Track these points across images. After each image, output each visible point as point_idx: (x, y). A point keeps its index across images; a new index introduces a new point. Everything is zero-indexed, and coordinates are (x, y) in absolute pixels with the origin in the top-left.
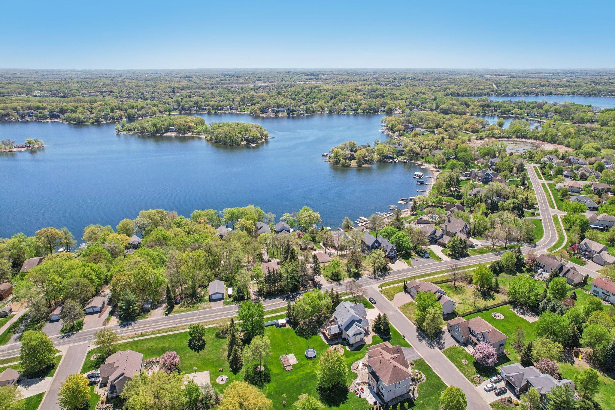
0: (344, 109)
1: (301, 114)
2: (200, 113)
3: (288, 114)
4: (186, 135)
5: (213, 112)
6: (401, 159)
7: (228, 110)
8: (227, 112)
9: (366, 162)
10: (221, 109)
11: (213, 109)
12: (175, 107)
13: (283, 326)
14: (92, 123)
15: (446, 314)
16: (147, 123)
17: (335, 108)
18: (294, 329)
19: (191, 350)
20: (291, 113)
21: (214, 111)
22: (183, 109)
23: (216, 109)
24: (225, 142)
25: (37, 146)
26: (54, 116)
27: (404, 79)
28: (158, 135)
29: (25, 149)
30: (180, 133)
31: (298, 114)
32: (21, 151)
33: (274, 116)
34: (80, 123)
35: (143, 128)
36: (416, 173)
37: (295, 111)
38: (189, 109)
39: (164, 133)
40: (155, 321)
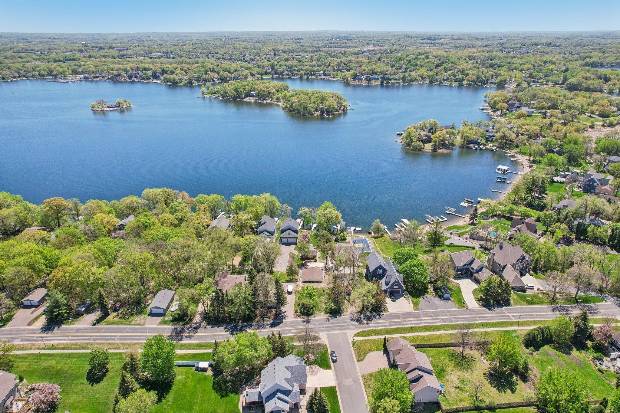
0: (447, 80)
1: (397, 83)
2: (292, 77)
3: (382, 82)
4: (265, 102)
5: (304, 77)
6: (490, 146)
7: (320, 76)
8: (319, 77)
9: (445, 146)
10: (314, 75)
11: (305, 74)
12: (268, 71)
13: (204, 370)
14: (185, 85)
15: (425, 403)
16: (229, 88)
17: (437, 77)
18: (214, 379)
19: (86, 381)
20: (385, 82)
21: (306, 76)
22: (276, 73)
23: (308, 74)
24: (298, 111)
25: (125, 106)
26: (156, 77)
27: (535, 45)
28: (238, 99)
29: (115, 108)
30: (259, 99)
31: (393, 83)
32: (111, 111)
33: (367, 84)
34: (174, 85)
35: (226, 92)
36: (500, 167)
37: (390, 80)
38: (282, 73)
39: (244, 98)
40: (78, 331)
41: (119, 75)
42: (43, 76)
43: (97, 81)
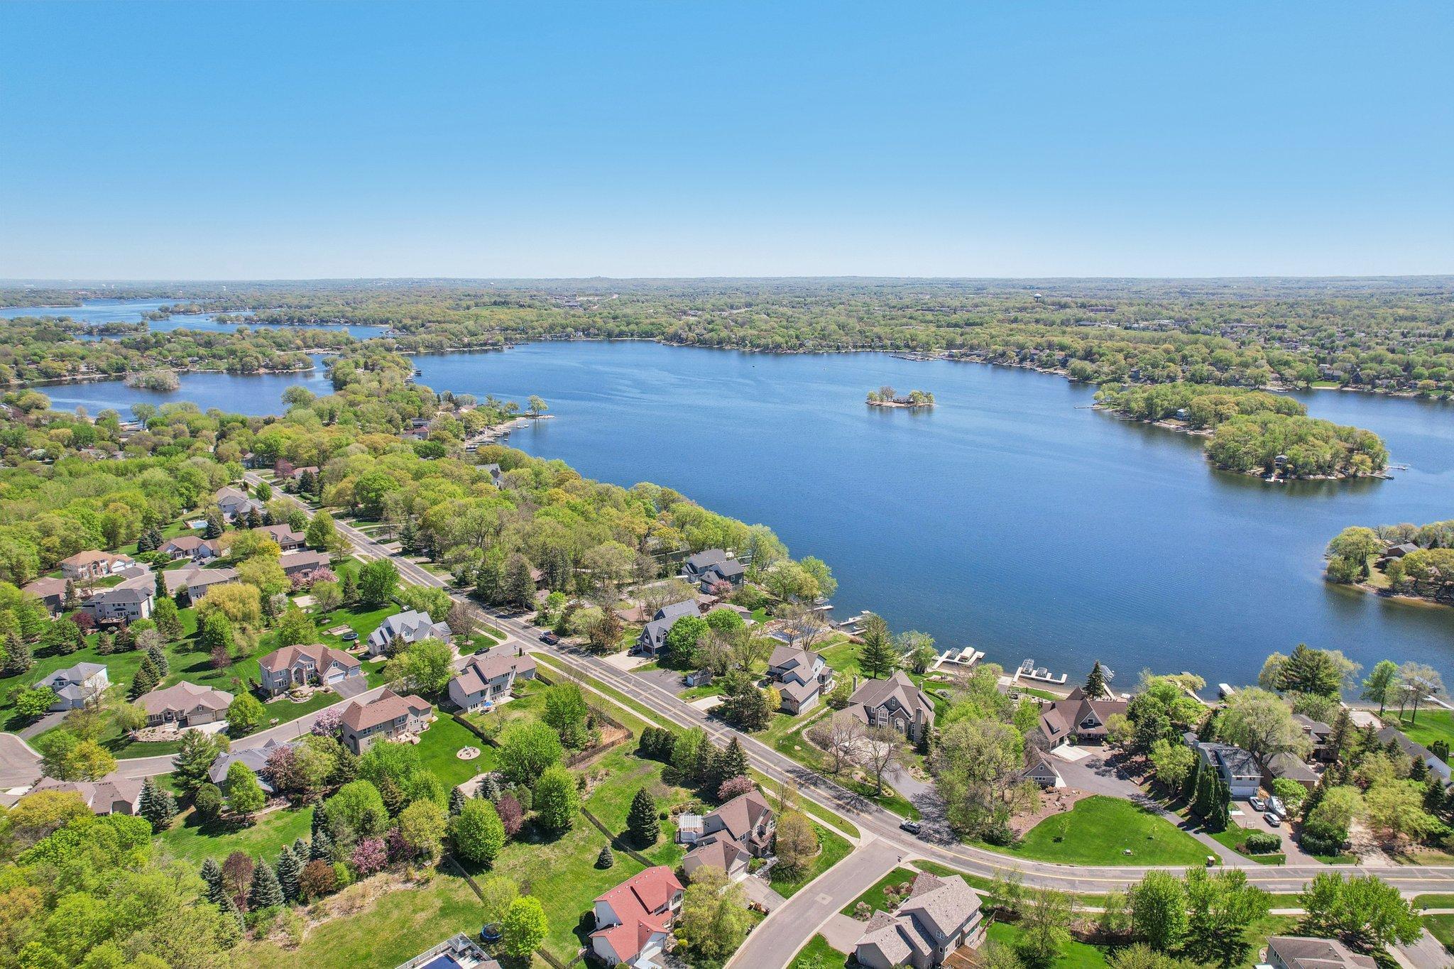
11: (1438, 388)
21: (1442, 393)
22: (1357, 380)
26: (1064, 364)
28: (1146, 421)
30: (1190, 426)
34: (1081, 381)
35: (1130, 404)
38: (1372, 381)
39: (1159, 420)
41: (1003, 355)
42: (898, 347)
43: (966, 362)
